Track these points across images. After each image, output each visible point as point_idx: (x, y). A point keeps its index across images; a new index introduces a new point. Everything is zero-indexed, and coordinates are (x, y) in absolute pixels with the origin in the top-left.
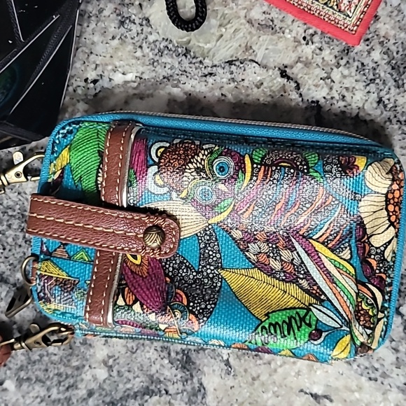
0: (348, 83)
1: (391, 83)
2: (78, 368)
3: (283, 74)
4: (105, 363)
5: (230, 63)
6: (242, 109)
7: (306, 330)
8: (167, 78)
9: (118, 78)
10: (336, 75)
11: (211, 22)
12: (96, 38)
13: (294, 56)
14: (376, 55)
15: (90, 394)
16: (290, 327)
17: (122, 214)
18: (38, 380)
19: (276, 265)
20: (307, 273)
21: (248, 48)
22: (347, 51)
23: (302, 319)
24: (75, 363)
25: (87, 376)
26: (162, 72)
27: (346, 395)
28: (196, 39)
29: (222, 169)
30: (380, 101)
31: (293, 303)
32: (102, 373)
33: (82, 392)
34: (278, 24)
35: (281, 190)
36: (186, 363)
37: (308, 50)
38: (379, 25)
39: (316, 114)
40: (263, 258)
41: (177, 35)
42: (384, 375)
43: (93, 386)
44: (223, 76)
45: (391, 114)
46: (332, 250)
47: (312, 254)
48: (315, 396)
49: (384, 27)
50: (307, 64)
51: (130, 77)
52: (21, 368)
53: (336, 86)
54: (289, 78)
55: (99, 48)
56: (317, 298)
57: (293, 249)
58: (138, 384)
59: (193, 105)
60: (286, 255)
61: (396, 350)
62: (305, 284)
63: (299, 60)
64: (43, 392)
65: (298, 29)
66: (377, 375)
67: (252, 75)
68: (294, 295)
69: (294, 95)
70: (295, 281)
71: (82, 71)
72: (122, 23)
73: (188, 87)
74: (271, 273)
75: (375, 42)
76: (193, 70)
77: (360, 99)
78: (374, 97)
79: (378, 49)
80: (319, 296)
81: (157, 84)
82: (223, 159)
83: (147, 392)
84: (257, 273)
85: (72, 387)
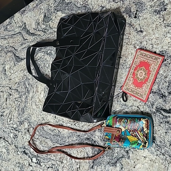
0: (146, 108)
1: (151, 107)
2: (113, 154)
3: (138, 107)
4: (117, 153)
5: (131, 106)
6: (133, 113)
7: (137, 144)
8: (123, 109)
9: (117, 110)
10: (144, 107)
11: (128, 100)
12: (115, 104)
13: (139, 105)
14: (149, 103)
15: (115, 158)
16: (135, 143)
17: (114, 128)
18: (109, 156)
19: (134, 135)
20: (137, 136)
21: (133, 104)
22: (145, 103)
23: (136, 142)
24: (113, 153)
25: (115, 155)
26: (123, 108)
27: (149, 157)
28: (127, 103)
29: (125, 121)
30: (150, 110)
31: (136, 140)
32: (117, 154)
33: (114, 158)
34: (137, 100)
35: (132, 124)
36: (127, 152)
37: (140, 103)
38: (149, 99)
39: (142, 113)
40: (132, 134)
41: (124, 103)
42: (154, 153)
43: (116, 156)
44: (130, 108)
45: (152, 112)
46: (140, 132)
47: (138, 133)
48: (144, 157)
49: (150, 99)
50: (141, 106)
51: (119, 109)
52: (106, 154)
53: (144, 109)
54: (138, 108)
55: (115, 106)
56: (138, 139)
57: (135, 132)
58: (121, 156)
59: (127, 113)
60: (135, 133)
61: (155, 149)
62: (137, 137)
63: (140, 105)
64: (109, 158)
65: (139, 101)
66: (153, 153)
67: (134, 108)
68: (136, 139)
69: (139, 110)
70: (136, 137)
71: (113, 109)
72: (118, 102)
73: (126, 110)
74: (133, 136)
75: (149, 102)
76: (126, 108)
77: (148, 110)
78: (149, 110)
79: (150, 103)
80: (139, 139)
81: (122, 110)
82: (126, 120)
83: (122, 157)
84: (131, 136)
85: (113, 157)
